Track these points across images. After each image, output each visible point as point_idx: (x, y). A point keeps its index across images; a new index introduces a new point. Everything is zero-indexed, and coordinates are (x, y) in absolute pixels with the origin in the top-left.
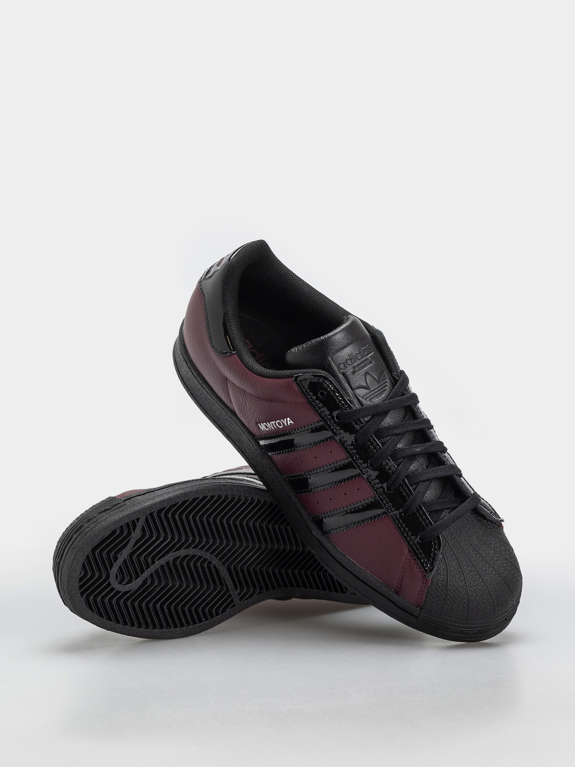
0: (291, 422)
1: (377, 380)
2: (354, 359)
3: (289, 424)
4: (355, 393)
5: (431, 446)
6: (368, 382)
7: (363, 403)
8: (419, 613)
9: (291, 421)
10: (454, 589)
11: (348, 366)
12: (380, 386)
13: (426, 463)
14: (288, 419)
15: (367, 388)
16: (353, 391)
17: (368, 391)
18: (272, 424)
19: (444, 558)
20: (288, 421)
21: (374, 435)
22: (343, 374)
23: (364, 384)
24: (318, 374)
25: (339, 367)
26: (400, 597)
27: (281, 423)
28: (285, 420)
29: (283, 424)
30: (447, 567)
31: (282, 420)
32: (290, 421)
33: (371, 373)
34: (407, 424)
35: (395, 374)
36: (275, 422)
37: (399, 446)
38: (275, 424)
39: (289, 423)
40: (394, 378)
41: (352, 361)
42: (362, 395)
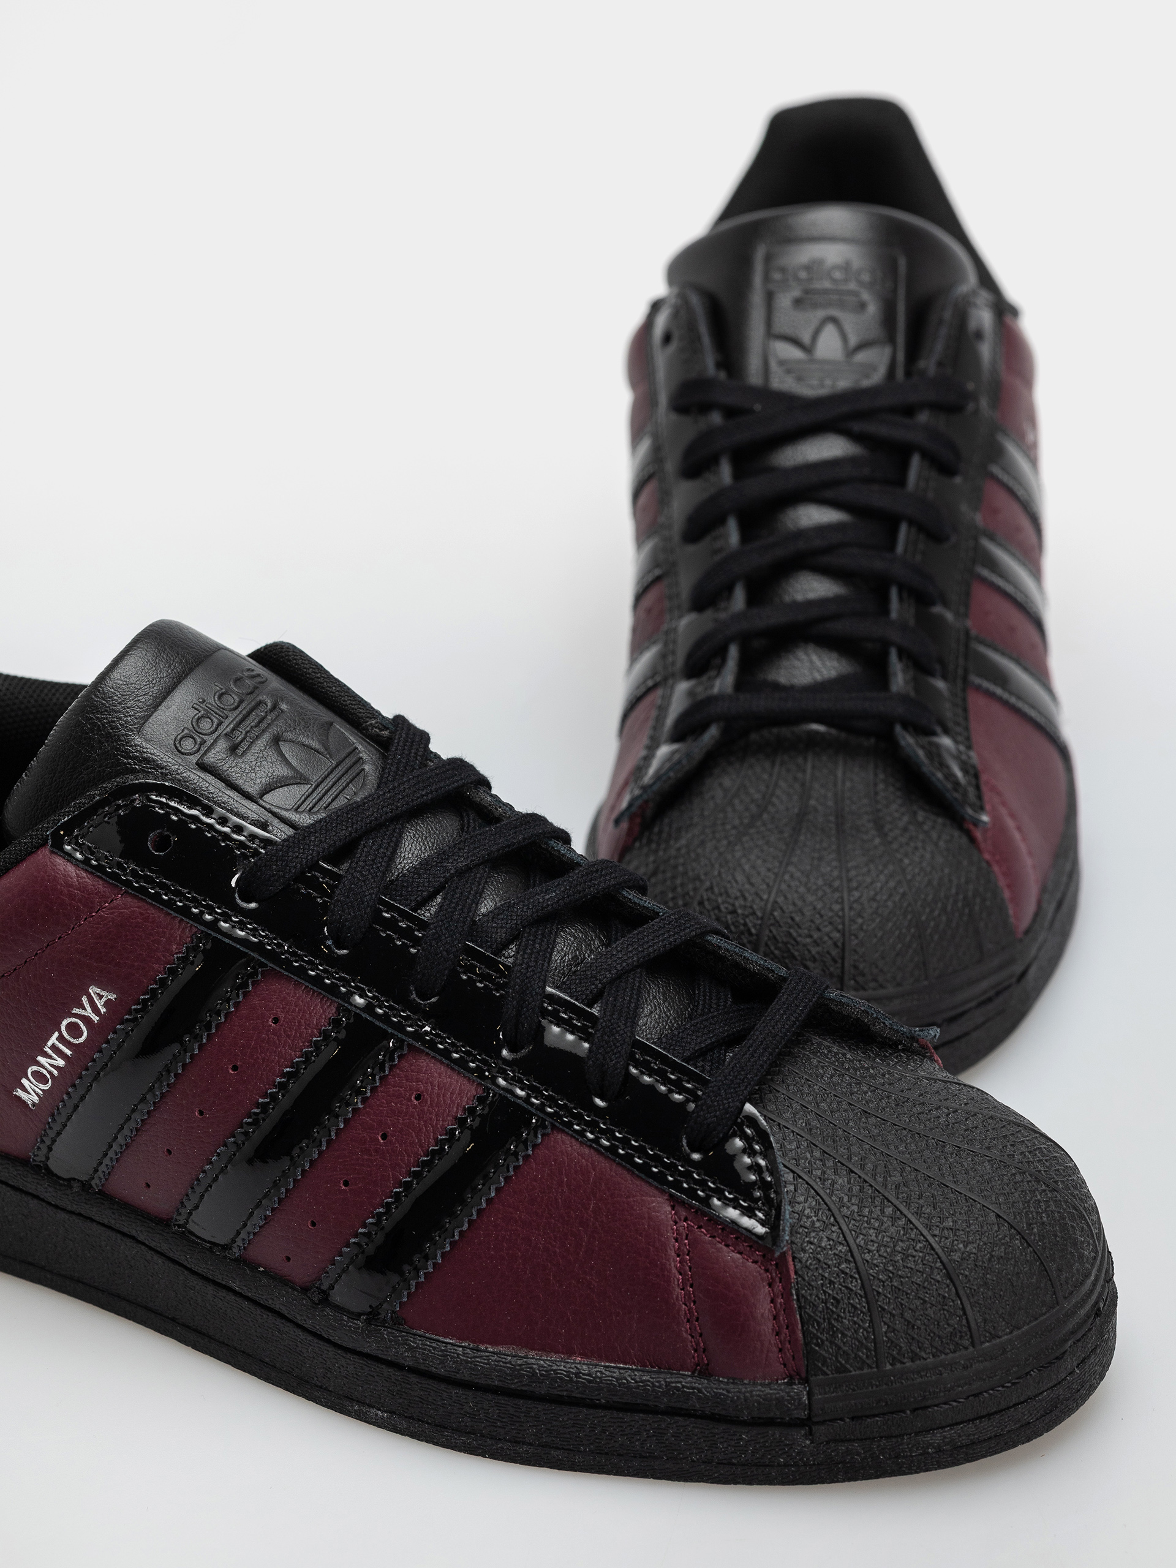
0: (106, 995)
1: (322, 749)
2: (216, 713)
3: (102, 1009)
4: (268, 806)
6: (294, 763)
8: (809, 1399)
9: (104, 992)
10: (880, 1255)
11: (205, 737)
12: (338, 764)
13: (596, 934)
14: (93, 990)
15: (299, 779)
16: (256, 803)
17: (305, 788)
18: (54, 1048)
19: (800, 1177)
20: (96, 999)
21: (384, 895)
22: (203, 767)
23: (282, 771)
25: (178, 751)
26: (721, 1382)
27: (78, 1022)
29: (86, 1020)
30: (823, 1200)
31: (76, 1011)
32: (101, 997)
33: (289, 735)
35: (371, 724)
36: (56, 1034)
37: (486, 907)
38: (61, 1038)
39: (101, 1005)
40: (376, 738)
41: (212, 720)
42: (291, 803)
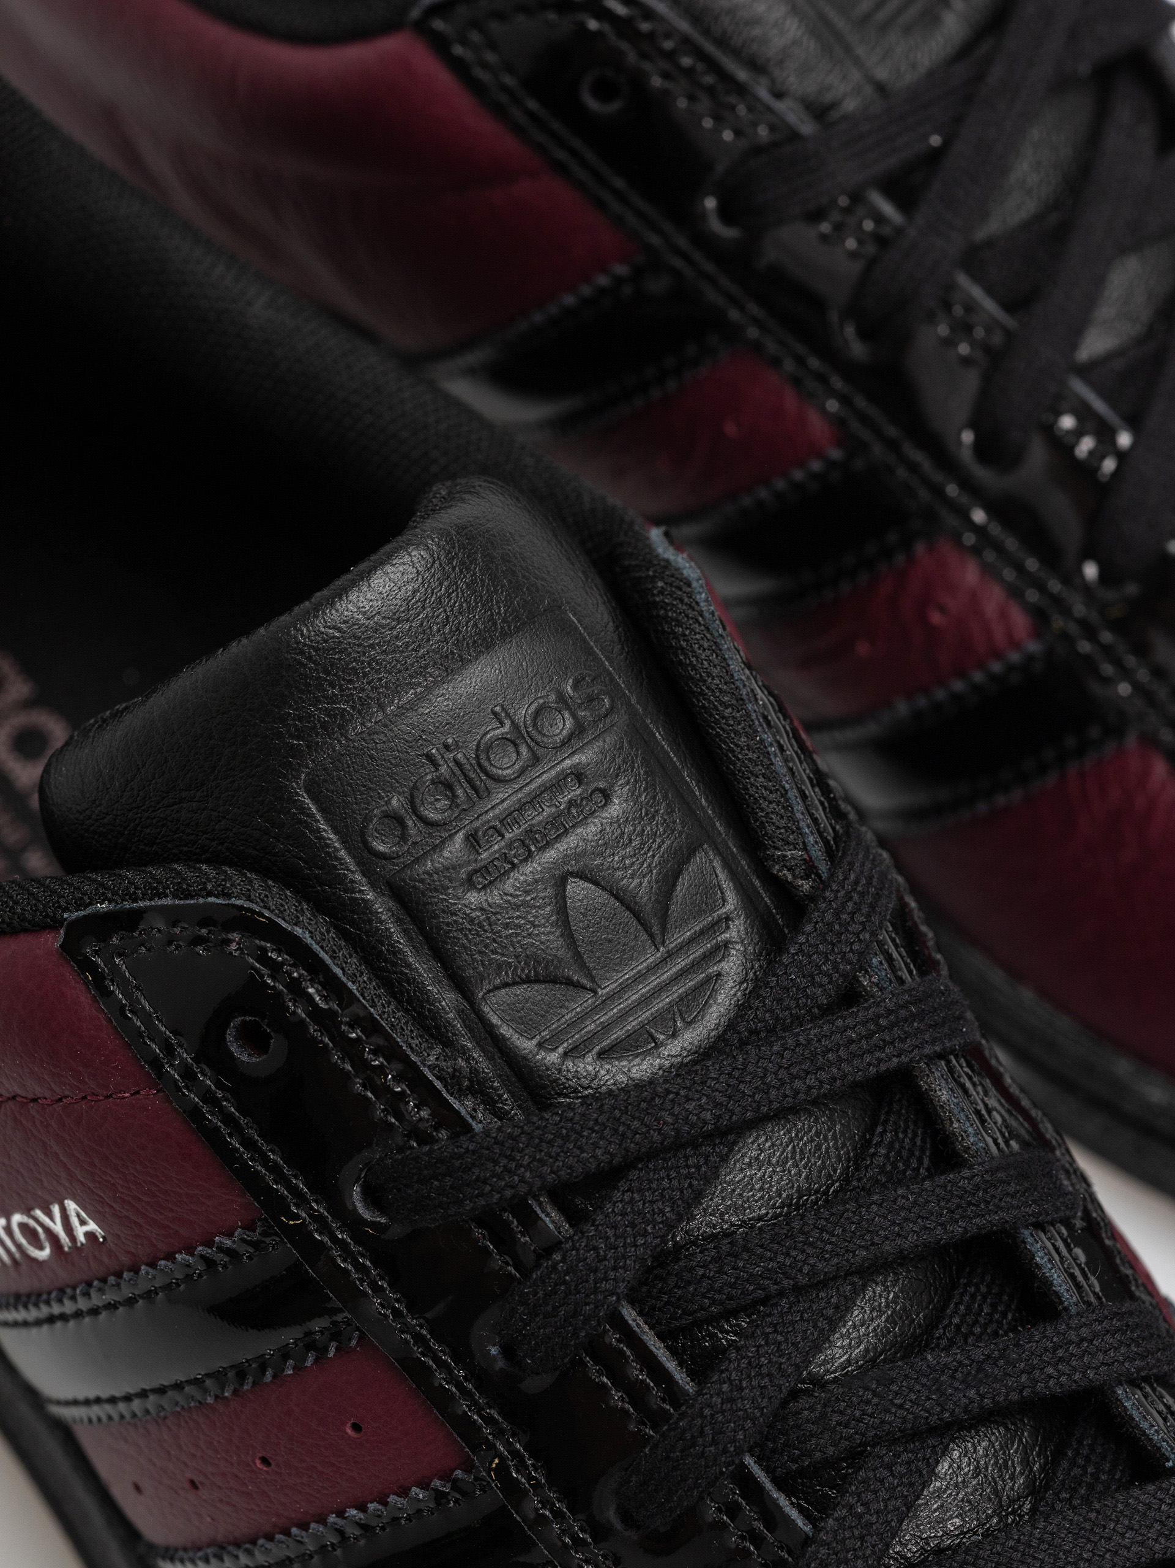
0: (92, 1226)
1: (650, 915)
3: (81, 1238)
4: (490, 1017)
5: (1060, 1353)
6: (579, 935)
7: (545, 1087)
9: (91, 1222)
12: (670, 955)
13: (1026, 1463)
15: (575, 974)
16: (474, 1006)
17: (583, 996)
20: (75, 1221)
21: (632, 1302)
22: (399, 892)
23: (551, 948)
24: (211, 899)
27: (40, 1230)
28: (56, 1210)
29: (51, 1235)
31: (38, 1213)
32: (83, 1223)
33: (595, 866)
34: (874, 1208)
36: (4, 1221)
38: (9, 1232)
39: (80, 1232)
40: (781, 889)
